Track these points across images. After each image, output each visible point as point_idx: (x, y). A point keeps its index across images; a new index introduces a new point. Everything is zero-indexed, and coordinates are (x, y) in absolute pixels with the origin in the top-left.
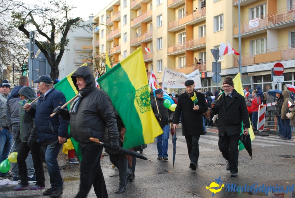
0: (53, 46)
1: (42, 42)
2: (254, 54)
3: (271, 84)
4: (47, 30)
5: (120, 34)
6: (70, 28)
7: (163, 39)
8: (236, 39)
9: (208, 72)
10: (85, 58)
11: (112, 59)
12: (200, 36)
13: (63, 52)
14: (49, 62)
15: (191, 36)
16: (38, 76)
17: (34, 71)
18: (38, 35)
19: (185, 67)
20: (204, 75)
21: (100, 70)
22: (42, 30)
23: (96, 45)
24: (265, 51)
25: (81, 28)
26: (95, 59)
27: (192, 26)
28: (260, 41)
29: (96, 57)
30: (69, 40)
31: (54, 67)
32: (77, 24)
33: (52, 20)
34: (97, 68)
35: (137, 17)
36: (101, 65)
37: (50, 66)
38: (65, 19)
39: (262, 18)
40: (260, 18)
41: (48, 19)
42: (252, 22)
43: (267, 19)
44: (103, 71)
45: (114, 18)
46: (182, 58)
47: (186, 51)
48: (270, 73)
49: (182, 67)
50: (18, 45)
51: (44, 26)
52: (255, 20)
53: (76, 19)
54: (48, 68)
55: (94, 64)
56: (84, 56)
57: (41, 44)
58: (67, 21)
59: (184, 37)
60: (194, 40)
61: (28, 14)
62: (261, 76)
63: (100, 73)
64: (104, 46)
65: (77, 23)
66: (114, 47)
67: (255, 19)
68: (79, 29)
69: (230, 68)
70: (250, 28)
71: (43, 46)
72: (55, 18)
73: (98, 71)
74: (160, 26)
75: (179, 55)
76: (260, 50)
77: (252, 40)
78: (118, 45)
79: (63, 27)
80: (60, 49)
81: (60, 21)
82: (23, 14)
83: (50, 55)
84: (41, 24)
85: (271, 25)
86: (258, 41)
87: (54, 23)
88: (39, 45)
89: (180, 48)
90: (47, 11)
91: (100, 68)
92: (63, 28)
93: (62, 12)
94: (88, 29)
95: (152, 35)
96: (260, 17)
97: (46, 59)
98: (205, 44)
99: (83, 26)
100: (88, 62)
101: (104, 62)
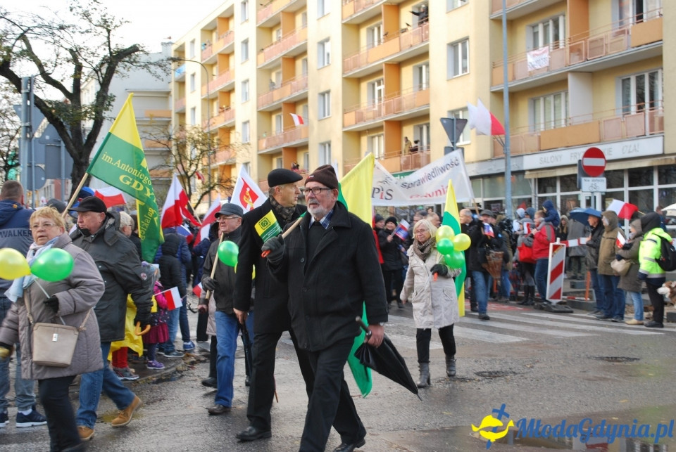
0: (78, 111)
1: (50, 102)
2: (539, 129)
3: (577, 196)
4: (64, 74)
5: (233, 84)
6: (117, 68)
7: (331, 94)
8: (498, 94)
10: (154, 139)
11: (215, 141)
12: (417, 88)
13: (101, 125)
14: (67, 147)
15: (395, 87)
16: (43, 179)
17: (33, 167)
18: (41, 86)
19: (382, 159)
21: (189, 165)
22: (51, 74)
23: (179, 109)
24: (563, 122)
25: (141, 70)
26: (177, 140)
27: (398, 66)
28: (551, 99)
29: (178, 135)
30: (114, 96)
31: (81, 158)
32: (132, 60)
33: (75, 50)
34: (181, 160)
35: (272, 44)
36: (189, 153)
37: (72, 156)
38: (105, 49)
39: (556, 46)
40: (551, 48)
41: (66, 49)
42: (534, 56)
43: (568, 51)
44: (193, 168)
45: (218, 46)
46: (377, 138)
47: (386, 121)
48: (575, 171)
49: (377, 157)
51: (56, 65)
52: (541, 52)
53: (131, 47)
54: (66, 161)
55: (174, 152)
56: (150, 134)
57: (50, 106)
58: (111, 53)
59: (380, 91)
60: (404, 98)
61: (18, 36)
62: (555, 178)
63: (186, 173)
64: (196, 110)
65: (133, 57)
66: (220, 112)
67: (540, 49)
68: (137, 71)
69: (486, 160)
70: (530, 70)
71: (54, 111)
72: (82, 46)
73: (183, 169)
74: (326, 64)
75: (368, 130)
76: (553, 119)
77: (535, 96)
79: (101, 67)
80: (93, 119)
81: (93, 53)
82: (6, 36)
83: (71, 131)
84: (49, 60)
85: (577, 63)
86: (548, 99)
87: (80, 57)
88: (44, 108)
89: (370, 115)
90: (62, 31)
91: (188, 162)
92: (100, 70)
93: (98, 32)
94: (159, 71)
95: (307, 85)
96: (551, 45)
97: (60, 142)
98: (428, 104)
99: (146, 66)
100: (161, 148)
101: (196, 146)
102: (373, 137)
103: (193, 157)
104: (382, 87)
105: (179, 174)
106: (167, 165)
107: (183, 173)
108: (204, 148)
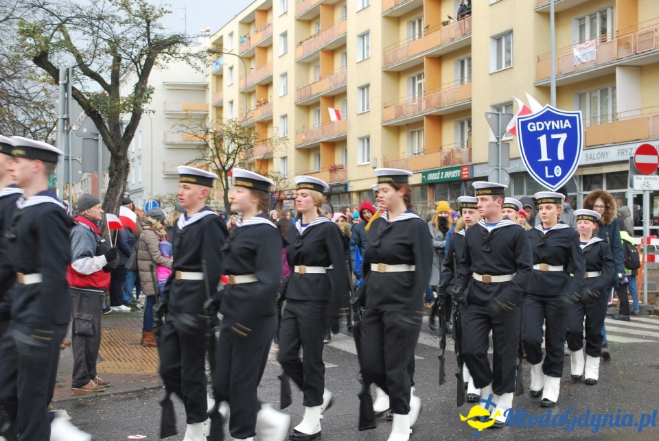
0: (116, 104)
1: (89, 94)
2: (585, 125)
3: (624, 193)
4: (102, 64)
5: (271, 77)
6: (156, 60)
7: (370, 88)
8: (544, 89)
9: (476, 164)
10: (191, 132)
11: (252, 135)
12: (459, 82)
13: (140, 118)
14: (105, 140)
15: (437, 81)
16: (80, 172)
17: (70, 160)
18: (79, 77)
19: (422, 154)
20: (467, 172)
21: (226, 159)
22: (90, 65)
23: (217, 103)
24: (610, 118)
25: (181, 62)
26: (215, 133)
27: (438, 59)
28: (598, 94)
29: (215, 129)
30: (153, 88)
31: (118, 151)
32: (172, 51)
33: (113, 41)
34: (218, 154)
35: (311, 37)
36: (226, 147)
37: (109, 149)
38: (144, 40)
39: (604, 41)
40: (598, 41)
41: (104, 40)
42: (580, 49)
43: (616, 44)
44: (231, 162)
45: (257, 39)
46: (417, 133)
47: (426, 116)
48: (626, 167)
49: (417, 152)
50: (35, 100)
51: (94, 57)
52: (588, 45)
53: (171, 38)
54: (105, 155)
55: (211, 146)
56: (188, 128)
57: (88, 98)
58: (150, 44)
59: (420, 85)
60: (445, 92)
61: (56, 26)
62: (601, 175)
63: (224, 167)
64: (234, 103)
65: (173, 48)
66: (257, 106)
67: (587, 42)
68: (177, 62)
70: (575, 63)
71: (91, 103)
72: (121, 36)
73: (221, 163)
74: (365, 58)
75: (408, 125)
76: (599, 115)
77: (582, 91)
78: (266, 102)
79: (140, 58)
80: (131, 111)
81: (133, 44)
82: (44, 27)
83: (109, 123)
84: (86, 52)
85: (624, 56)
86: (593, 95)
87: (118, 48)
88: (82, 100)
89: (410, 110)
90: (101, 21)
91: (226, 156)
92: (139, 61)
93: (138, 22)
94: (199, 62)
95: (346, 78)
96: (598, 38)
97: (98, 134)
98: (470, 99)
99: (186, 57)
100: (198, 141)
101: (233, 140)
102: (413, 132)
103: (230, 151)
104: (422, 81)
105: (216, 168)
106: (203, 158)
107: (220, 167)
108: (241, 142)
